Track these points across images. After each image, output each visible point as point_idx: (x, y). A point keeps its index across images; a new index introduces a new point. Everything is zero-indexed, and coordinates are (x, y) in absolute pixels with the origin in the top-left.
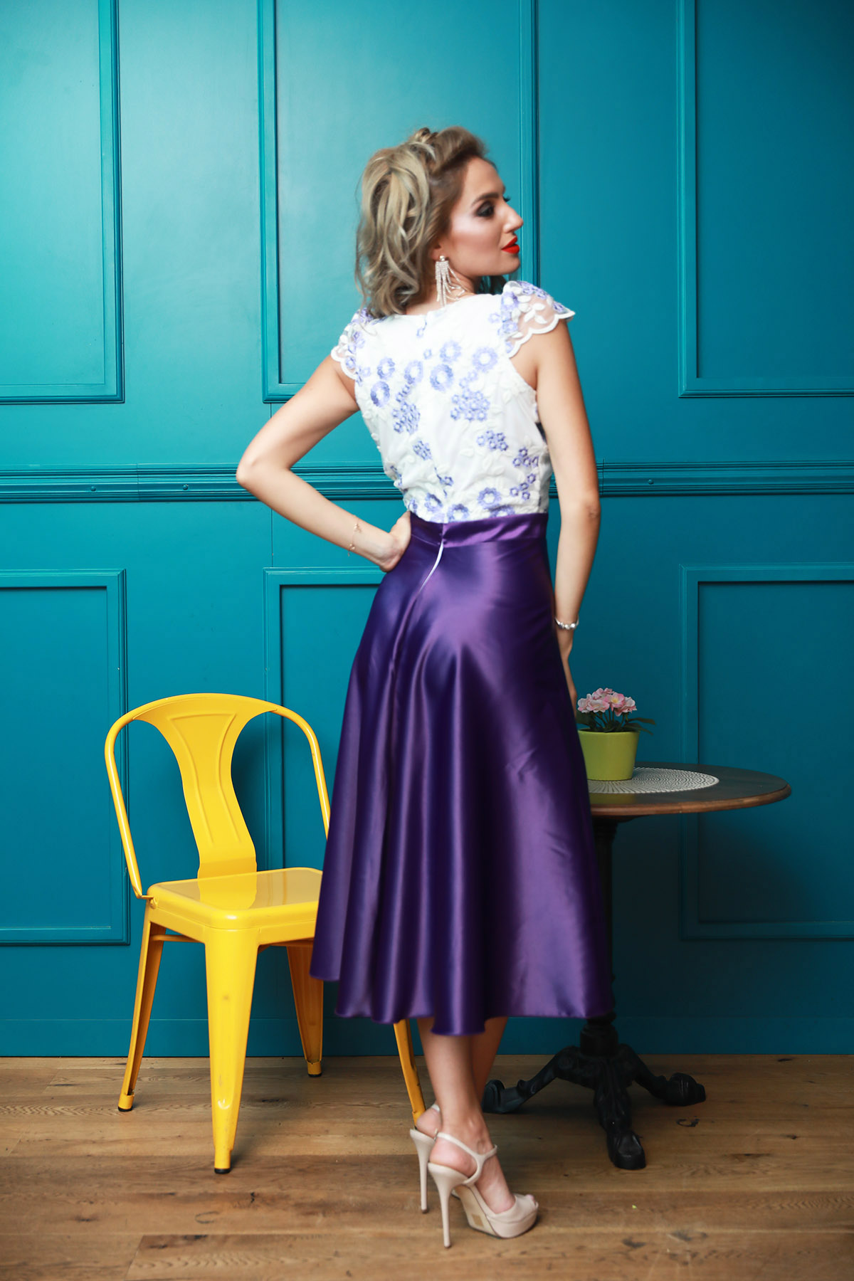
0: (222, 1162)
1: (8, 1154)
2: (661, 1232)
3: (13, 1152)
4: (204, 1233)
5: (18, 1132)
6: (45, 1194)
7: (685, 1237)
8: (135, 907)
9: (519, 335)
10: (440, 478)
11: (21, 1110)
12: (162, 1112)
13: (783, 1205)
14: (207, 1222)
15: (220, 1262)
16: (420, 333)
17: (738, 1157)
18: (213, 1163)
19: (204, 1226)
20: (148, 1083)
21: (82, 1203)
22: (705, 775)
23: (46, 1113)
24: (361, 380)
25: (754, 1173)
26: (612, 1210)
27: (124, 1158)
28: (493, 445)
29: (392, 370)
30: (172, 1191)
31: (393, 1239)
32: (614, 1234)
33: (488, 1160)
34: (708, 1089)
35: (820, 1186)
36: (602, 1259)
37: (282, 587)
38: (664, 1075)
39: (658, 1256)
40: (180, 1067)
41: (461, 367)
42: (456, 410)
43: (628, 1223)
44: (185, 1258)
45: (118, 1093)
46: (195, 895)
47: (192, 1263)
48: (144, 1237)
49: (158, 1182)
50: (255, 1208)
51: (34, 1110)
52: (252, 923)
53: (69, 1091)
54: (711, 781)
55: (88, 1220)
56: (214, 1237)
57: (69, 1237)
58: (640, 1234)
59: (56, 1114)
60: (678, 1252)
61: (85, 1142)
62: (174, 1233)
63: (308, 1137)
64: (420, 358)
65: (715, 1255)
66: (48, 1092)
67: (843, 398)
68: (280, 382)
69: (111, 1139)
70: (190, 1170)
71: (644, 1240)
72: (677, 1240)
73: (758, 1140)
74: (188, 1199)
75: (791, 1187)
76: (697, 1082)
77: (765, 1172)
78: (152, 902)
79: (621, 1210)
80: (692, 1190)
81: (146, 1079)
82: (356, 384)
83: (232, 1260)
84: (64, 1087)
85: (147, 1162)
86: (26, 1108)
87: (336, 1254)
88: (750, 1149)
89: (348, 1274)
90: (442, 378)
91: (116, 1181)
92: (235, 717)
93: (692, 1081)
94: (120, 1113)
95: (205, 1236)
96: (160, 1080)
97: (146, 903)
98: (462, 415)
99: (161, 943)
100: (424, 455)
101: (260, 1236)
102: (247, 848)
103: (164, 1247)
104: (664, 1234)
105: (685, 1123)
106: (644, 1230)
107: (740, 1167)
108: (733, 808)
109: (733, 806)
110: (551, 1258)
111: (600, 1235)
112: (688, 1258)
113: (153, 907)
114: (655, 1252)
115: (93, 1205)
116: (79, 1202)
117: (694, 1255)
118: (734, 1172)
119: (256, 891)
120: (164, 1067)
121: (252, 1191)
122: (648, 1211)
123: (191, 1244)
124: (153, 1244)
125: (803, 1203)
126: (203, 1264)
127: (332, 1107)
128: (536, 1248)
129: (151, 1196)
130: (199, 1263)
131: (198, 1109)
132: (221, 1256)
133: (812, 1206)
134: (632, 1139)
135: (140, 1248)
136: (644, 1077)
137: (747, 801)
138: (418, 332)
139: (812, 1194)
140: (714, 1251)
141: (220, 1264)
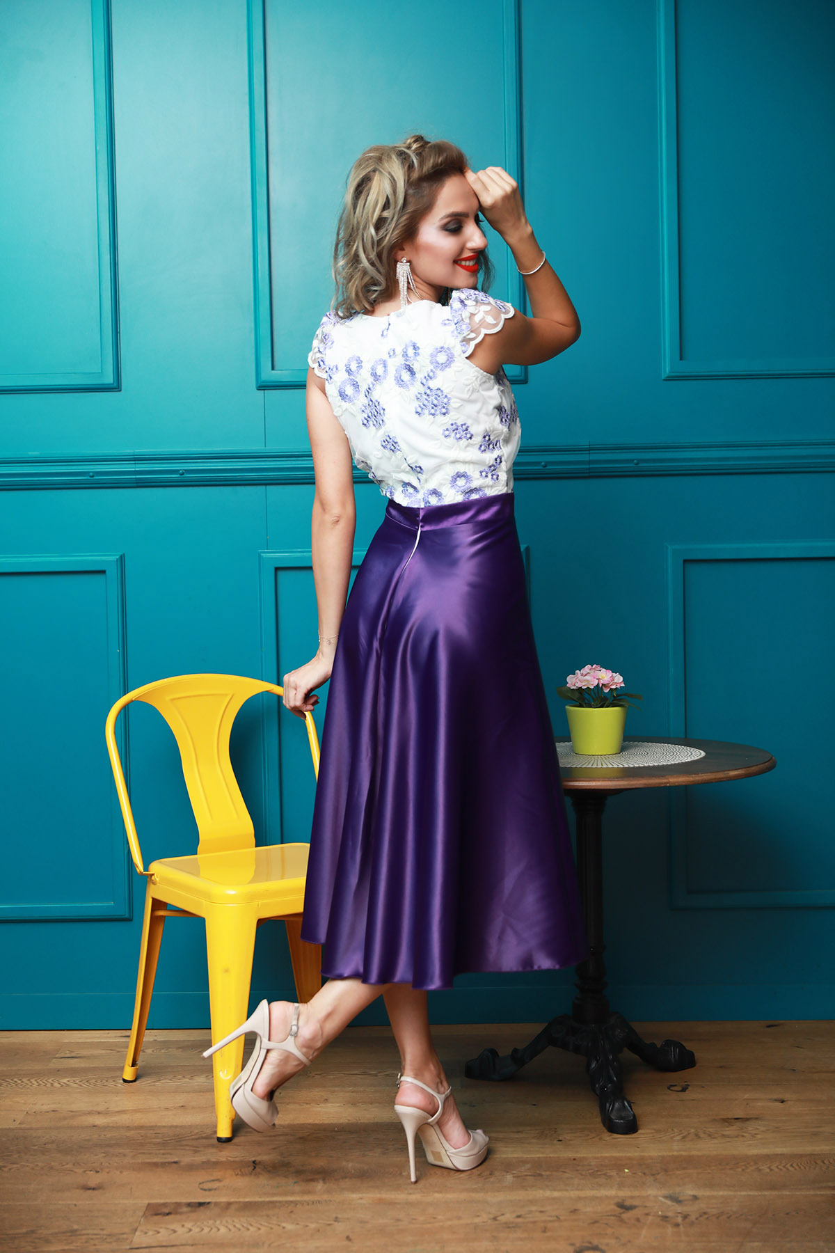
0: (224, 1131)
1: (16, 1125)
2: (653, 1195)
3: (20, 1124)
4: (208, 1200)
5: (25, 1104)
6: (53, 1164)
7: (677, 1200)
8: (137, 883)
9: (473, 335)
10: (411, 467)
11: (28, 1082)
12: (166, 1083)
13: (772, 1167)
14: (210, 1190)
15: (223, 1228)
16: (385, 334)
17: (727, 1121)
18: (216, 1132)
19: (207, 1193)
20: (152, 1054)
21: (88, 1172)
22: (692, 749)
23: (52, 1084)
24: (331, 378)
25: (743, 1136)
26: (605, 1174)
27: (128, 1128)
28: (458, 436)
29: (360, 367)
30: (176, 1160)
31: (392, 1204)
32: (607, 1197)
33: (446, 1099)
34: (697, 1055)
35: (808, 1149)
36: (596, 1222)
37: (277, 569)
38: (656, 1042)
39: (650, 1218)
40: (182, 1039)
41: (422, 365)
42: (420, 407)
43: (621, 1186)
44: (189, 1225)
45: (122, 1065)
46: (195, 871)
47: (195, 1230)
48: (149, 1204)
49: (162, 1151)
50: (257, 1175)
51: (41, 1083)
52: (252, 897)
53: (74, 1063)
54: (698, 754)
55: (94, 1189)
56: (216, 1204)
57: (75, 1205)
58: (632, 1197)
59: (62, 1086)
60: (670, 1214)
61: (90, 1113)
62: (178, 1201)
63: (308, 1106)
64: (386, 357)
65: (706, 1216)
66: (55, 1064)
67: (825, 379)
68: (273, 369)
69: (116, 1110)
70: (193, 1139)
71: (636, 1203)
72: (669, 1202)
73: (747, 1104)
74: (191, 1168)
75: (779, 1150)
76: (687, 1048)
77: (754, 1136)
78: (153, 878)
79: (613, 1173)
80: (684, 1153)
81: (149, 1051)
82: (327, 382)
83: (235, 1226)
84: (69, 1060)
85: (151, 1132)
86: (33, 1080)
87: (336, 1220)
88: (740, 1114)
89: (348, 1238)
90: (406, 376)
91: (121, 1151)
92: (232, 697)
93: (682, 1047)
94: (125, 1084)
95: (209, 1203)
96: (163, 1051)
97: (147, 879)
98: (426, 412)
99: (163, 917)
100: (393, 448)
101: (261, 1202)
102: (245, 824)
103: (169, 1214)
104: (656, 1197)
105: (676, 1088)
106: (636, 1193)
107: (729, 1131)
108: (720, 781)
109: (720, 778)
110: (545, 1221)
111: (593, 1198)
112: (679, 1220)
113: (154, 883)
114: (647, 1214)
115: (98, 1174)
116: (85, 1171)
117: (685, 1217)
118: (723, 1136)
119: (254, 867)
120: (167, 1039)
121: (254, 1159)
122: (640, 1174)
123: (195, 1211)
124: (158, 1212)
125: (791, 1165)
126: (206, 1230)
127: (332, 1077)
128: (531, 1212)
129: (156, 1165)
130: (203, 1229)
131: (201, 1080)
132: (224, 1222)
133: (800, 1168)
134: (624, 1104)
135: (144, 1215)
136: (635, 1044)
137: (733, 773)
138: (383, 332)
139: (801, 1156)
140: (705, 1213)
141: (223, 1230)
